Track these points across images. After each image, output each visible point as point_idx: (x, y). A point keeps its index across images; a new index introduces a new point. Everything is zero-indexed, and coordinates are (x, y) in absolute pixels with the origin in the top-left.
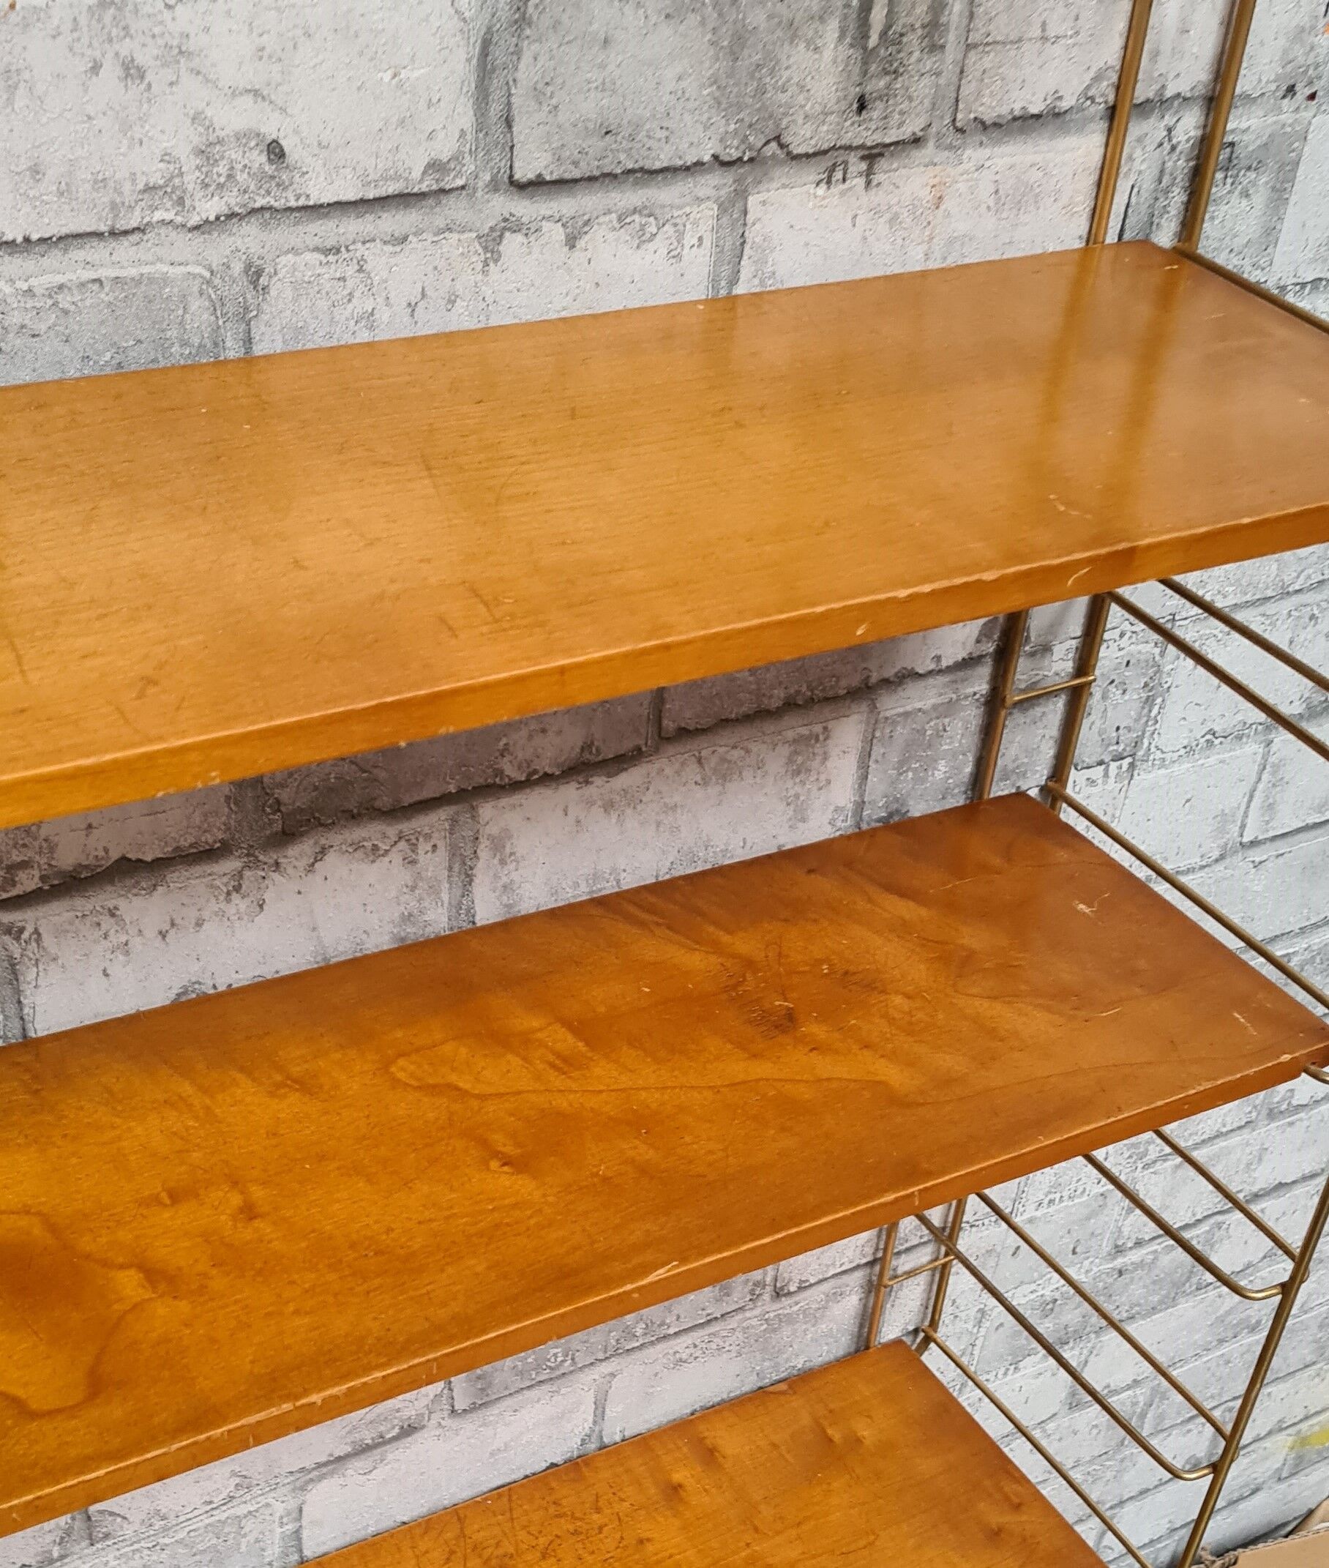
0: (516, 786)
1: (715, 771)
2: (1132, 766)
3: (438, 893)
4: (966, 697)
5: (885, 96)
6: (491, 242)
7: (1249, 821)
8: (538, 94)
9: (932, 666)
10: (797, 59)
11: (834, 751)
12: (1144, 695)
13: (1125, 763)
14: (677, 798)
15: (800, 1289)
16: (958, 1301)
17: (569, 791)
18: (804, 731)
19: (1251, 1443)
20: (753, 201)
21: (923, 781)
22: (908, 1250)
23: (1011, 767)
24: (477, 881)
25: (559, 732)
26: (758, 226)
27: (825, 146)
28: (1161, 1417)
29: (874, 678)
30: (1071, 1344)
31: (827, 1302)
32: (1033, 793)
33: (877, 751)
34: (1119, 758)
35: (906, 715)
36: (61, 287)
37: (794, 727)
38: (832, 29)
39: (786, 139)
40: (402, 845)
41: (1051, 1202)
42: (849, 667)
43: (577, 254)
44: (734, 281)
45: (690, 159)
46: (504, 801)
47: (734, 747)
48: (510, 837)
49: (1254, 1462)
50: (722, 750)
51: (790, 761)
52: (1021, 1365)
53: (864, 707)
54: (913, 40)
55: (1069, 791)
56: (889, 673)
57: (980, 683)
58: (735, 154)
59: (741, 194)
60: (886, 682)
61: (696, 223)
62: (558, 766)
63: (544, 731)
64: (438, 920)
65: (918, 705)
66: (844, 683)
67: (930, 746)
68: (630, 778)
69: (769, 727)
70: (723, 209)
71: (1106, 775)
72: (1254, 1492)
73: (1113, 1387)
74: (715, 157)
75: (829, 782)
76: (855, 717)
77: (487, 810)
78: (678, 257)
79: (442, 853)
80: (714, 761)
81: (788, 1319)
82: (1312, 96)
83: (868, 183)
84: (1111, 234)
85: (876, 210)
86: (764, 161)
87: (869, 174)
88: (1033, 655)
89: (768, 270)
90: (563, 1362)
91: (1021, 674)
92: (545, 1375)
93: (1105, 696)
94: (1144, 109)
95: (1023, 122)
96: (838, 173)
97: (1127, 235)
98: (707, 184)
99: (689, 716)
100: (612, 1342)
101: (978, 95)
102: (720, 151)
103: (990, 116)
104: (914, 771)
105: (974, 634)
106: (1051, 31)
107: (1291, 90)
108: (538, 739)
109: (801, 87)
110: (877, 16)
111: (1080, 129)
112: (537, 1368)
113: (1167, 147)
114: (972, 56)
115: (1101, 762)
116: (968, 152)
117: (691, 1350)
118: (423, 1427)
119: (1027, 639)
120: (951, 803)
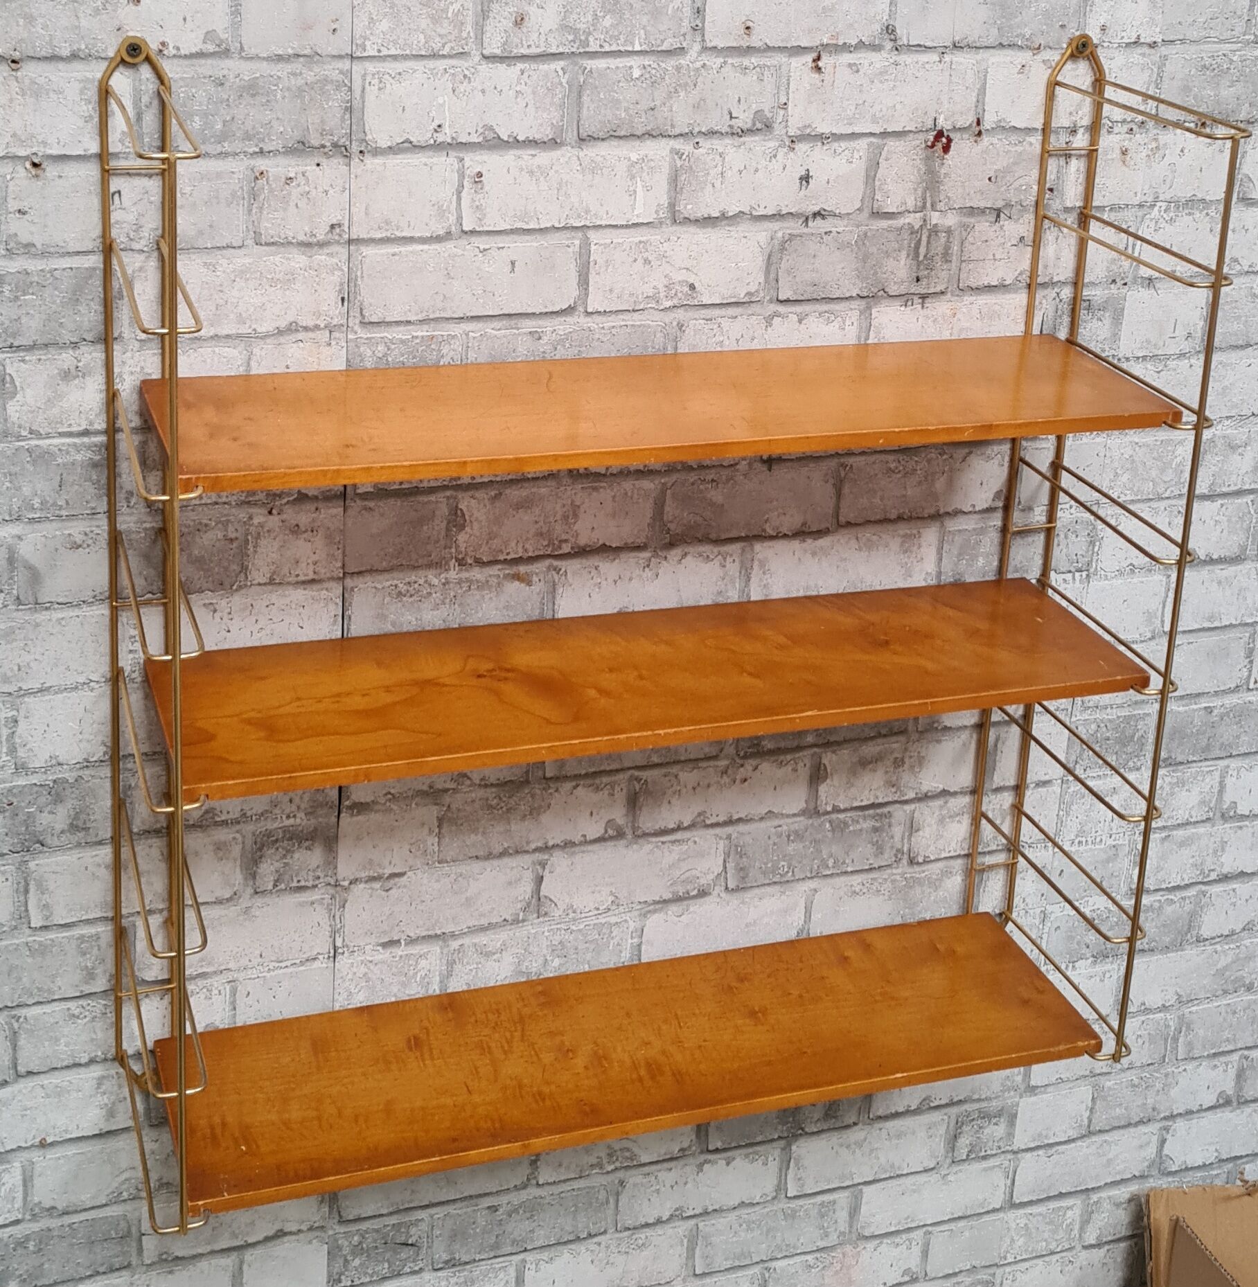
0: (772, 538)
1: (865, 544)
2: (1088, 576)
3: (734, 583)
4: (990, 527)
5: (927, 277)
6: (769, 320)
8: (789, 273)
9: (971, 509)
10: (890, 264)
11: (924, 544)
12: (1089, 539)
13: (1084, 574)
14: (847, 555)
15: (925, 861)
16: (1027, 900)
17: (795, 544)
18: (908, 532)
20: (874, 311)
21: (972, 566)
22: (990, 853)
23: (1018, 565)
24: (752, 580)
25: (792, 516)
26: (876, 320)
27: (903, 293)
28: (1190, 1046)
29: (942, 511)
30: (1111, 959)
31: (943, 876)
32: (1034, 581)
33: (946, 547)
34: (1080, 571)
35: (960, 531)
36: (613, 327)
37: (903, 529)
38: (904, 254)
39: (887, 290)
40: (720, 557)
41: (1080, 842)
42: (929, 504)
43: (802, 326)
44: (867, 338)
45: (847, 295)
46: (766, 544)
47: (874, 535)
48: (769, 562)
50: (868, 535)
51: (902, 545)
52: (1077, 965)
53: (938, 524)
54: (937, 258)
55: (1053, 582)
56: (950, 510)
57: (996, 520)
58: (866, 294)
59: (869, 308)
60: (948, 514)
61: (851, 317)
62: (791, 531)
63: (785, 514)
64: (733, 596)
65: (966, 527)
66: (926, 511)
67: (974, 549)
68: (824, 542)
69: (890, 527)
70: (862, 313)
71: (1074, 578)
73: (1147, 1005)
74: (857, 295)
75: (922, 559)
76: (933, 529)
77: (758, 547)
78: (844, 329)
79: (737, 564)
80: (864, 540)
81: (919, 882)
82: (1125, 284)
83: (923, 307)
84: (1036, 331)
85: (927, 317)
86: (878, 297)
87: (923, 303)
88: (1023, 510)
89: (882, 335)
90: (787, 872)
91: (1018, 518)
92: (777, 879)
93: (1066, 537)
94: (1044, 285)
95: (989, 288)
96: (910, 303)
97: (1044, 332)
98: (855, 304)
99: (851, 517)
100: (816, 867)
101: (968, 278)
102: (859, 293)
103: (974, 286)
104: (967, 560)
105: (992, 496)
106: (997, 257)
107: (1114, 281)
108: (782, 518)
109: (892, 273)
110: (922, 250)
111: (1016, 291)
112: (773, 872)
113: (1058, 300)
114: (964, 264)
115: (1070, 572)
116: (965, 298)
117: (861, 887)
118: (710, 894)
119: (1019, 502)
120: (987, 578)
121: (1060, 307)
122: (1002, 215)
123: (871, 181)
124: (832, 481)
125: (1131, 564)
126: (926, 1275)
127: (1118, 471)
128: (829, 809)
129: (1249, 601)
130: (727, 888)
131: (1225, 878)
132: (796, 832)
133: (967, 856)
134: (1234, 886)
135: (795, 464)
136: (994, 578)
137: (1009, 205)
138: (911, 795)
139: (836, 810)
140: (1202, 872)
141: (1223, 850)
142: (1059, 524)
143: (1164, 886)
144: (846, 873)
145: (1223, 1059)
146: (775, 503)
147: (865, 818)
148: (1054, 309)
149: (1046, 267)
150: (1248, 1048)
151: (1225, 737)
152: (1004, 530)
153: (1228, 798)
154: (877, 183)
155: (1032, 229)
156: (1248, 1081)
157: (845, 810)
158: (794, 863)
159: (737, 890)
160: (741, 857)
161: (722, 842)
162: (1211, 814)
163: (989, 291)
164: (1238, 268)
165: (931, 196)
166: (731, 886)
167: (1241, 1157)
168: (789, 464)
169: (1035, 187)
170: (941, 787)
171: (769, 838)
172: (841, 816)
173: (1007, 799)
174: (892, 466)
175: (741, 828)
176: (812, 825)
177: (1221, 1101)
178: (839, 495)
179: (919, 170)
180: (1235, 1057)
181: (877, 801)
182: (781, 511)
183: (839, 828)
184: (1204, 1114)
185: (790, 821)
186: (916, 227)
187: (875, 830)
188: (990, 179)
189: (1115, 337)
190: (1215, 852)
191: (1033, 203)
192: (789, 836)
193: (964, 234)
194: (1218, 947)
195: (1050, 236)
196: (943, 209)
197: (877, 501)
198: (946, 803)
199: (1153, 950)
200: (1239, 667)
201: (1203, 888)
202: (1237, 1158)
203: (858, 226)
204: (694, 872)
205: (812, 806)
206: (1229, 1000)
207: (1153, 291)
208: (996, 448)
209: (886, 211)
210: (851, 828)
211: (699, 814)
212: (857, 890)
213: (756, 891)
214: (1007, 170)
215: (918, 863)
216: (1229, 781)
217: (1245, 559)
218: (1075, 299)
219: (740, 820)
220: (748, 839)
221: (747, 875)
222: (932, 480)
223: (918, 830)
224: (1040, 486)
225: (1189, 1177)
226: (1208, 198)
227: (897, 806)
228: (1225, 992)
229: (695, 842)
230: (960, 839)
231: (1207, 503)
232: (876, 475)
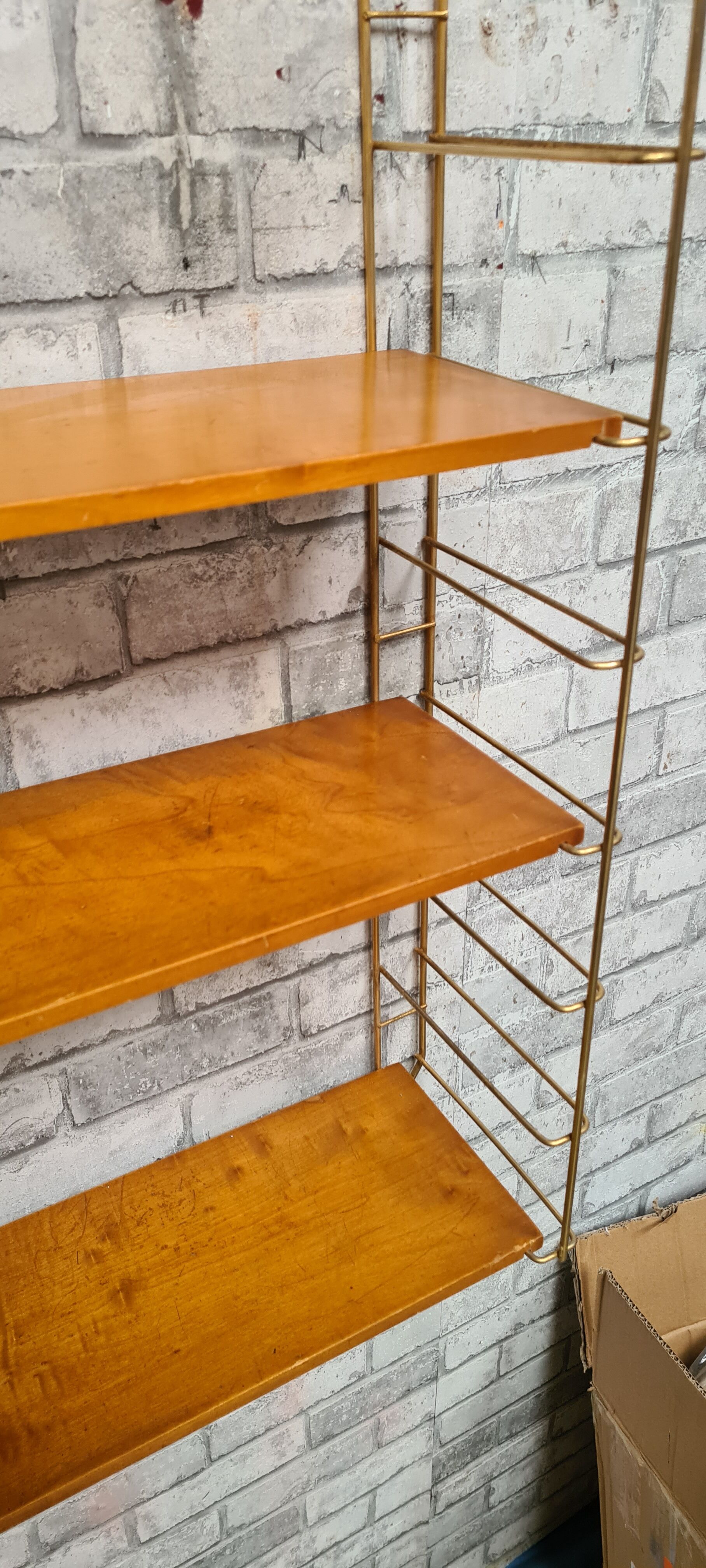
0: (31, 697)
1: (178, 686)
2: (478, 682)
4: (350, 638)
5: (201, 259)
7: (570, 717)
9: (320, 618)
10: (133, 236)
11: (262, 674)
12: (476, 637)
13: (473, 680)
14: (153, 704)
15: (319, 1031)
17: (72, 700)
18: (237, 660)
19: (675, 1129)
20: (122, 322)
21: (331, 692)
22: (393, 1003)
23: (392, 682)
24: (15, 761)
25: (57, 661)
26: (129, 338)
27: (166, 289)
28: (606, 1112)
29: (280, 626)
31: (342, 1040)
32: (412, 699)
33: (293, 673)
34: (468, 676)
35: (309, 649)
37: (228, 656)
38: (154, 216)
39: (137, 283)
42: (260, 618)
44: (119, 369)
45: (70, 294)
46: (26, 707)
47: (188, 670)
48: (35, 731)
49: (681, 1142)
50: (179, 672)
51: (231, 679)
53: (277, 644)
54: (214, 225)
55: (437, 698)
56: (291, 622)
57: (358, 628)
58: (102, 293)
59: (112, 318)
60: (289, 628)
61: (83, 334)
62: (60, 683)
63: (44, 660)
65: (317, 643)
66: (259, 629)
67: (331, 669)
68: (115, 691)
69: (211, 657)
70: (101, 327)
71: (462, 687)
72: (688, 1161)
74: (89, 294)
75: (263, 693)
76: (271, 652)
77: (13, 712)
78: (75, 356)
80: (175, 679)
81: (317, 1053)
82: (500, 267)
83: (202, 313)
84: (382, 345)
85: (212, 331)
86: (124, 297)
87: (202, 307)
88: (391, 610)
89: (143, 365)
90: (151, 1087)
91: (385, 623)
92: (140, 1097)
93: (448, 637)
94: (386, 271)
95: (304, 278)
96: (180, 307)
97: (393, 348)
98: (88, 310)
99: (150, 650)
100: (187, 1072)
101: (268, 260)
102: (90, 290)
103: (279, 274)
104: (324, 685)
105: (347, 597)
106: (310, 222)
107: (485, 262)
108: (41, 666)
109: (141, 253)
110: (185, 209)
111: (345, 281)
112: (134, 1092)
113: (408, 295)
114: (258, 237)
115: (456, 680)
116: (269, 296)
117: (248, 1076)
118: (53, 1137)
119: (384, 601)
120: (354, 705)
121: (412, 306)
122: (308, 145)
123: (66, 67)
124: (109, 604)
125: (528, 659)
126: (372, 1369)
127: (506, 543)
128: (191, 1008)
129: (659, 681)
130: (74, 1125)
131: (637, 963)
132: (154, 1044)
133: (370, 1012)
134: (644, 968)
135: (43, 585)
136: (362, 703)
137: (316, 126)
138: (293, 969)
139: (201, 1007)
140: (614, 963)
141: (634, 937)
142: (438, 621)
143: (577, 986)
144: (226, 1068)
145: (634, 1114)
146: (24, 647)
147: (239, 1007)
148: (404, 310)
149: (385, 239)
150: (656, 1099)
151: (635, 830)
152: (370, 640)
153: (638, 889)
154: (80, 73)
155: (358, 172)
156: (658, 1124)
157: (213, 1005)
158: (158, 1076)
159: (89, 1122)
160: (86, 1088)
161: (55, 1081)
162: (622, 908)
163: (304, 283)
164: (647, 236)
165: (184, 104)
166: (79, 1120)
167: (652, 1181)
168: (33, 586)
169: (355, 93)
170: (328, 952)
171: (119, 1059)
172: (209, 1012)
173: (408, 945)
174: (199, 570)
175: (78, 1058)
176: (173, 1031)
177: (634, 1147)
178: (124, 622)
179: (153, 49)
180: (646, 1108)
181: (251, 986)
182: (36, 657)
183: (209, 1026)
184: (619, 1161)
185: (141, 1034)
186: (168, 165)
187: (255, 1015)
188: (279, 73)
189: (492, 350)
190: (626, 941)
191: (354, 123)
192: (145, 1051)
193: (251, 180)
194: (630, 1025)
195: (386, 184)
196: (207, 130)
197: (184, 623)
198: (336, 966)
199: (568, 1045)
200: (648, 755)
201: (615, 977)
202: (648, 1183)
203: (62, 160)
204: (24, 1122)
205: (168, 1011)
206: (641, 1065)
207: (538, 277)
208: (344, 529)
209: (106, 130)
210: (224, 1022)
211: (14, 1059)
212: (243, 1080)
213: (116, 1117)
214: (306, 57)
215: (312, 1035)
216: (639, 872)
217: (654, 634)
218: (432, 292)
219: (74, 1051)
220: (89, 1067)
221: (99, 1105)
222: (260, 585)
223: (307, 1003)
224: (410, 574)
225: (607, 1212)
226: (608, 120)
227: (277, 984)
228: (637, 1060)
229: (17, 1091)
230: (356, 999)
231: (613, 572)
232: (176, 586)
